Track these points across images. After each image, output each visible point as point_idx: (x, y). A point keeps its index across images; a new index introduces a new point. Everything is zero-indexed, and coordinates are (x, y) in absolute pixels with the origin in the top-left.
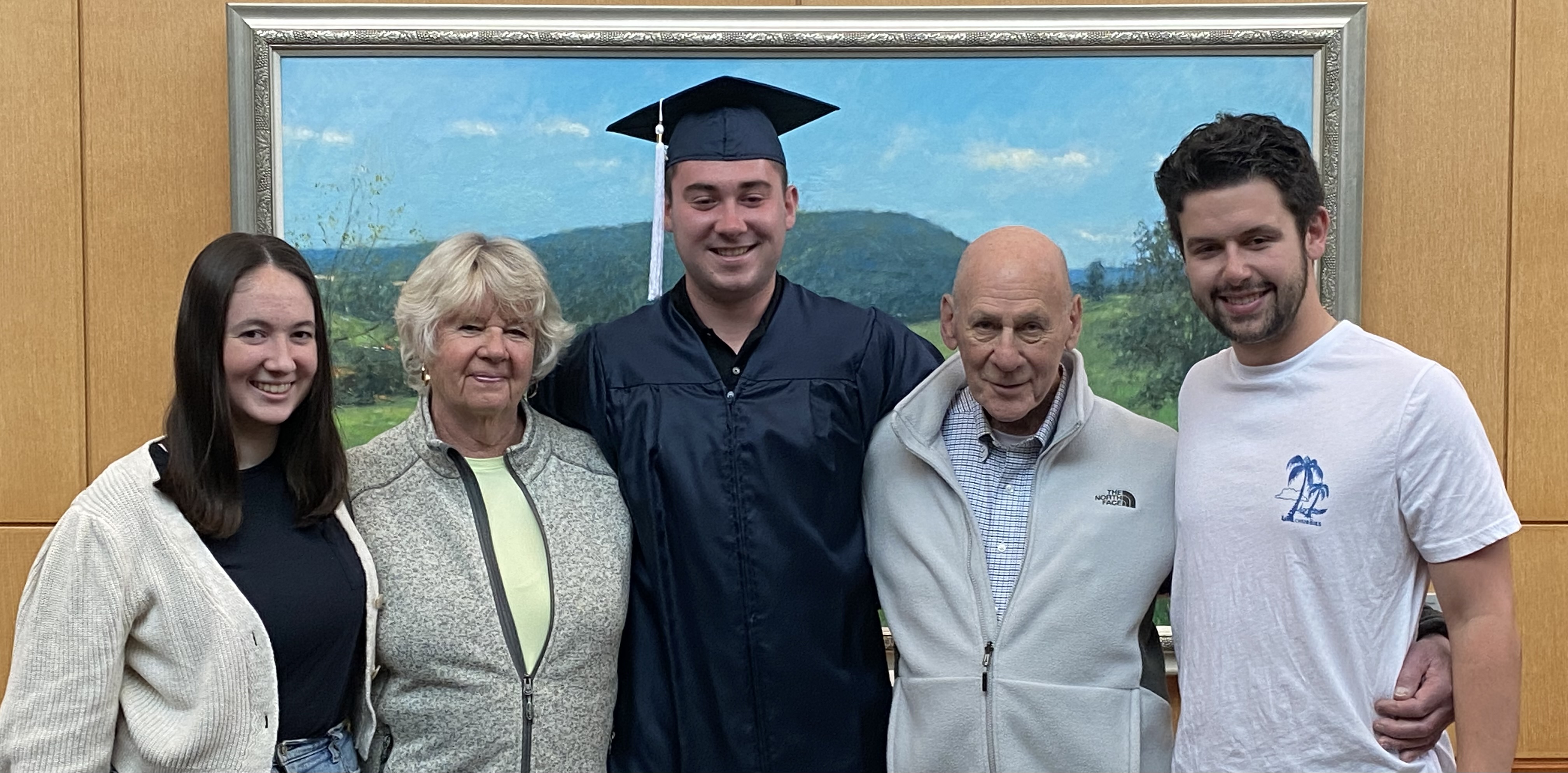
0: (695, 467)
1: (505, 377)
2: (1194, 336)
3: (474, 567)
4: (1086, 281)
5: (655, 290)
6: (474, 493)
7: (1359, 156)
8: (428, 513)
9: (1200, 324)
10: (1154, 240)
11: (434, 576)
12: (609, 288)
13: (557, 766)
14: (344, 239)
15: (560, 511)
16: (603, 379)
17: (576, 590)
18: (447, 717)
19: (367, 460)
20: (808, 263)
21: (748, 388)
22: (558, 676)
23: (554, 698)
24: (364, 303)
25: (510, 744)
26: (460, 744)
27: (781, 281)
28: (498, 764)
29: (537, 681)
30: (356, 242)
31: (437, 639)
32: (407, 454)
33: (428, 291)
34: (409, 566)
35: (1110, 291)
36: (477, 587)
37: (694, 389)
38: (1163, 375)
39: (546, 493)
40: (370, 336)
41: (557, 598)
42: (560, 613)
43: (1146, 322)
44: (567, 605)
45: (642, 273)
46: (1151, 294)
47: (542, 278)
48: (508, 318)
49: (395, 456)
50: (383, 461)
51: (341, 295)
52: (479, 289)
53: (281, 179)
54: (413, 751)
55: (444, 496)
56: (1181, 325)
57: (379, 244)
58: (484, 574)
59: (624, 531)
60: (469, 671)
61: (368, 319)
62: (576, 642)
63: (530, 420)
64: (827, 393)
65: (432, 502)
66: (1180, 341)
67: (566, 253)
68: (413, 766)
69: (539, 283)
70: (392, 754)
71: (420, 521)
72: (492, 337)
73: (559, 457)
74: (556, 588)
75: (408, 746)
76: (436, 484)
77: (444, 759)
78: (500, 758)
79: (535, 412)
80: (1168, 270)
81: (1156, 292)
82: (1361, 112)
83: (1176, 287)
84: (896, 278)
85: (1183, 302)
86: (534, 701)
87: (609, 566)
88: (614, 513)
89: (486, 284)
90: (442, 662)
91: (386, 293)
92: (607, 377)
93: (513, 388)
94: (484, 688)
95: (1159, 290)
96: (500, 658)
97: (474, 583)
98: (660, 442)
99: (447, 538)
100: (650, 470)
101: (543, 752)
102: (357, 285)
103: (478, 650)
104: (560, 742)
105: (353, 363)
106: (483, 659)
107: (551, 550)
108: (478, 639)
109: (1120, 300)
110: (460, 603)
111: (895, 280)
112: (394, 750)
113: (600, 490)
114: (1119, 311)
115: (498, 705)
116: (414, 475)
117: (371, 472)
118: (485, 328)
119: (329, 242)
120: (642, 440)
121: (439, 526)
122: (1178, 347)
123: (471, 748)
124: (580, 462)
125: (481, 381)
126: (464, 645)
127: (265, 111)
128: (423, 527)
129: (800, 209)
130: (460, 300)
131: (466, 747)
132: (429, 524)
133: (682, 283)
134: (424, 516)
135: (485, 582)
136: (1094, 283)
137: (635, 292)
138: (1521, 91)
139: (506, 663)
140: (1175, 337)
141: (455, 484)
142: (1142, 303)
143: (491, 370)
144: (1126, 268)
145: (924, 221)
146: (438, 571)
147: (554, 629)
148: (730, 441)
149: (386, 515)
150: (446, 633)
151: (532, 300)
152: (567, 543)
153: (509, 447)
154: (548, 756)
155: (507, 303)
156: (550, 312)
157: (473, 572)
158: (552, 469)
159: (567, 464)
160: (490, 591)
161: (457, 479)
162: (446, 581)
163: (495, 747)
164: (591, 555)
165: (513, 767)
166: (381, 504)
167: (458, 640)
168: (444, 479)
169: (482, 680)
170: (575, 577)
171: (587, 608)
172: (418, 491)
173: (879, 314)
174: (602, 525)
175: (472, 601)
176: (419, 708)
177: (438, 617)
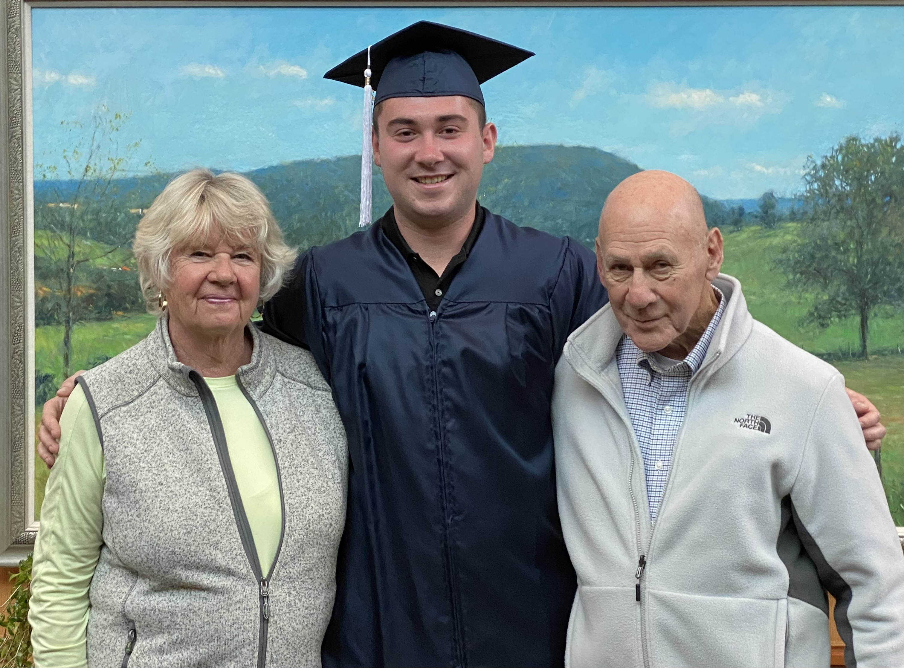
0: (399, 380)
1: (234, 299)
2: (858, 261)
3: (215, 480)
4: (759, 210)
5: (365, 218)
6: (211, 410)
8: (171, 429)
9: (864, 250)
10: (821, 173)
11: (177, 488)
12: (323, 214)
13: (289, 660)
14: (86, 170)
15: (288, 426)
16: (318, 300)
17: (303, 499)
18: (191, 615)
19: (113, 378)
20: (505, 193)
21: (449, 309)
22: (290, 579)
23: (287, 599)
24: (103, 228)
25: (247, 641)
26: (201, 640)
27: (480, 211)
28: (236, 660)
29: (272, 583)
30: (97, 173)
31: (182, 547)
32: (149, 373)
34: (155, 480)
35: (780, 219)
36: (218, 498)
37: (400, 308)
38: (830, 296)
39: (274, 409)
40: (109, 258)
41: (287, 507)
42: (291, 521)
43: (814, 248)
44: (296, 514)
45: (353, 201)
46: (819, 222)
47: (264, 206)
48: (235, 245)
49: (137, 374)
50: (126, 380)
51: (83, 221)
52: (207, 220)
53: (31, 118)
54: (156, 646)
55: (183, 413)
56: (846, 251)
57: (117, 175)
59: (341, 443)
60: (211, 575)
61: (107, 243)
62: (305, 547)
63: (256, 342)
64: (522, 316)
65: (174, 418)
66: (845, 265)
67: (285, 183)
68: (156, 660)
69: (261, 212)
70: (136, 648)
71: (163, 435)
72: (220, 263)
73: (283, 375)
74: (285, 498)
75: (151, 641)
76: (177, 402)
77: (185, 654)
78: (238, 654)
79: (261, 332)
80: (834, 201)
81: (823, 220)
83: (841, 215)
84: (585, 206)
85: (847, 230)
86: (270, 601)
87: (330, 477)
88: (332, 427)
89: (213, 214)
90: (187, 567)
91: (123, 220)
92: (323, 297)
93: (241, 310)
94: (224, 590)
95: (826, 218)
96: (240, 563)
97: (214, 494)
98: (368, 358)
100: (359, 382)
101: (277, 648)
102: (97, 212)
103: (220, 556)
104: (293, 639)
105: (93, 282)
106: (224, 563)
107: (280, 463)
108: (219, 546)
109: (789, 227)
110: (203, 513)
111: (584, 209)
112: (138, 644)
113: (320, 406)
114: (789, 237)
115: (238, 605)
116: (155, 393)
117: (117, 389)
118: (214, 254)
119: (73, 173)
120: (352, 355)
121: (181, 440)
122: (843, 271)
123: (212, 644)
124: (301, 378)
125: (213, 303)
126: (207, 552)
127: (16, 56)
128: (166, 441)
129: (497, 144)
130: (190, 229)
131: (206, 643)
132: (171, 439)
133: (390, 213)
134: (166, 431)
135: (224, 493)
136: (766, 212)
137: (347, 218)
139: (244, 567)
140: (841, 261)
141: (194, 403)
142: (811, 229)
143: (221, 292)
144: (795, 198)
145: (610, 156)
146: (181, 483)
147: (285, 535)
148: (431, 357)
149: (133, 432)
150: (190, 541)
151: (255, 227)
152: (294, 456)
153: (240, 366)
154: (282, 650)
155: (233, 231)
156: (272, 237)
157: (213, 484)
158: (278, 386)
159: (290, 381)
160: (229, 502)
161: (196, 397)
162: (189, 492)
163: (234, 643)
164: (315, 466)
165: (250, 662)
166: (128, 423)
167: (201, 547)
168: (184, 398)
169: (223, 583)
170: (302, 487)
171: (314, 516)
172: (160, 408)
173: (571, 242)
174: (323, 438)
175: (213, 511)
176: (166, 605)
177: (183, 526)
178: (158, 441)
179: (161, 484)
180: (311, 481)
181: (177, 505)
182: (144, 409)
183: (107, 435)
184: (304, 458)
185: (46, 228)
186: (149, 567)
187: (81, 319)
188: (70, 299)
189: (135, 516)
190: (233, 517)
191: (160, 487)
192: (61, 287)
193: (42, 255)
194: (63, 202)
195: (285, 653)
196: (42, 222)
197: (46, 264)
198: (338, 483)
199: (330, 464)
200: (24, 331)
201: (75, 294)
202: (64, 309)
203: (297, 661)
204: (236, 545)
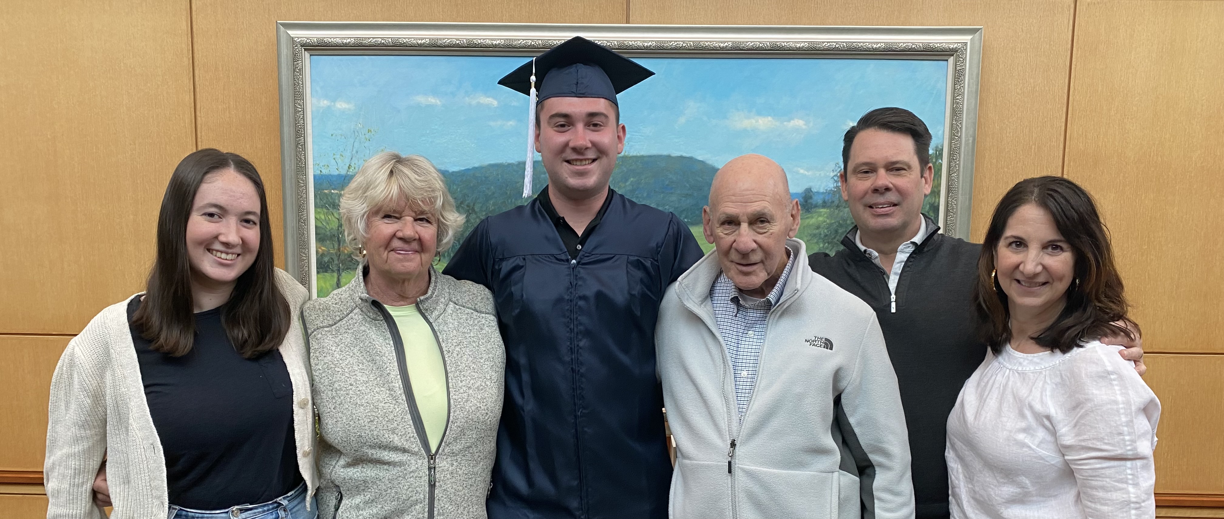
1: (417, 251)
3: (392, 382)
7: (975, 124)
11: (364, 388)
12: (510, 201)
13: (453, 513)
14: (349, 168)
16: (491, 254)
17: (465, 395)
19: (321, 308)
20: (630, 185)
21: (586, 258)
22: (453, 454)
23: (450, 469)
25: (419, 501)
26: (386, 501)
27: (611, 192)
28: (412, 514)
29: (438, 457)
31: (367, 432)
32: (349, 304)
33: (360, 192)
34: (347, 381)
35: (816, 206)
36: (394, 395)
37: (549, 258)
39: (445, 328)
41: (452, 401)
42: (454, 412)
43: (837, 226)
44: (459, 406)
47: (440, 182)
48: (416, 210)
49: (341, 305)
50: (332, 308)
52: (395, 190)
53: (311, 131)
54: (355, 504)
55: (372, 332)
58: (399, 385)
59: (499, 353)
60: (391, 453)
62: (466, 431)
63: (433, 279)
64: (639, 265)
65: (363, 337)
67: (483, 178)
68: (355, 514)
70: (341, 505)
71: (356, 350)
72: (406, 224)
73: (455, 303)
74: (451, 395)
75: (352, 500)
76: (367, 325)
77: (375, 511)
78: (413, 510)
82: (977, 96)
84: (685, 197)
86: (436, 471)
88: (492, 340)
89: (400, 186)
90: (371, 447)
92: (494, 251)
93: (423, 258)
94: (400, 464)
96: (412, 443)
97: (392, 393)
99: (374, 362)
101: (443, 505)
103: (396, 438)
104: (455, 497)
106: (400, 444)
107: (448, 368)
108: (396, 431)
109: (821, 212)
110: (383, 407)
111: (684, 199)
112: (343, 502)
113: (484, 325)
114: (821, 219)
115: (411, 475)
116: (352, 318)
117: (323, 316)
118: (401, 217)
119: (340, 170)
123: (393, 503)
124: (470, 306)
125: (400, 254)
126: (387, 436)
127: (300, 88)
128: (358, 354)
130: (382, 196)
131: (389, 503)
133: (545, 192)
135: (400, 391)
136: (806, 202)
138: (1074, 86)
139: (416, 446)
141: (380, 325)
142: (836, 213)
143: (406, 246)
144: (826, 192)
145: (702, 162)
146: (368, 385)
147: (450, 423)
148: (571, 293)
149: (332, 346)
150: (373, 428)
151: (433, 197)
152: (459, 363)
153: (418, 297)
154: (446, 506)
155: (415, 199)
156: (447, 207)
157: (391, 385)
158: (450, 311)
159: (461, 307)
160: (404, 398)
161: (382, 320)
162: (373, 391)
163: (409, 502)
164: (476, 370)
165: (422, 516)
166: (328, 339)
167: (382, 432)
168: (373, 321)
169: (400, 458)
170: (464, 386)
171: (473, 408)
172: (354, 329)
173: (674, 217)
174: (484, 349)
175: (391, 405)
176: (359, 475)
177: (367, 417)
178: (351, 354)
179: (351, 385)
180: (472, 382)
181: (363, 401)
182: (342, 330)
183: (313, 348)
184: (467, 364)
185: (322, 207)
186: (344, 447)
187: (347, 269)
188: (340, 255)
189: (332, 409)
190: (407, 409)
191: (350, 387)
192: (334, 247)
193: (320, 225)
194: (333, 189)
195: (450, 508)
196: (320, 203)
197: (323, 231)
198: (494, 382)
199: (489, 368)
200: (309, 276)
201: (343, 252)
202: (336, 262)
203: (460, 513)
204: (410, 430)
